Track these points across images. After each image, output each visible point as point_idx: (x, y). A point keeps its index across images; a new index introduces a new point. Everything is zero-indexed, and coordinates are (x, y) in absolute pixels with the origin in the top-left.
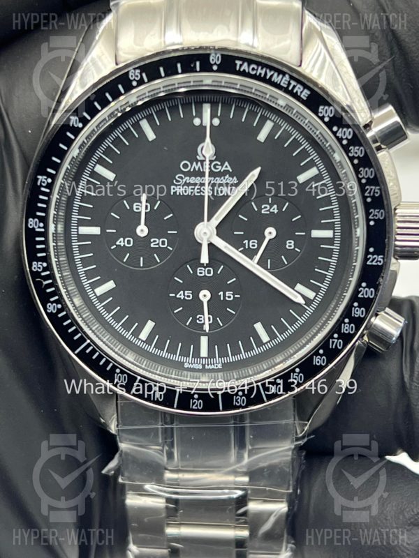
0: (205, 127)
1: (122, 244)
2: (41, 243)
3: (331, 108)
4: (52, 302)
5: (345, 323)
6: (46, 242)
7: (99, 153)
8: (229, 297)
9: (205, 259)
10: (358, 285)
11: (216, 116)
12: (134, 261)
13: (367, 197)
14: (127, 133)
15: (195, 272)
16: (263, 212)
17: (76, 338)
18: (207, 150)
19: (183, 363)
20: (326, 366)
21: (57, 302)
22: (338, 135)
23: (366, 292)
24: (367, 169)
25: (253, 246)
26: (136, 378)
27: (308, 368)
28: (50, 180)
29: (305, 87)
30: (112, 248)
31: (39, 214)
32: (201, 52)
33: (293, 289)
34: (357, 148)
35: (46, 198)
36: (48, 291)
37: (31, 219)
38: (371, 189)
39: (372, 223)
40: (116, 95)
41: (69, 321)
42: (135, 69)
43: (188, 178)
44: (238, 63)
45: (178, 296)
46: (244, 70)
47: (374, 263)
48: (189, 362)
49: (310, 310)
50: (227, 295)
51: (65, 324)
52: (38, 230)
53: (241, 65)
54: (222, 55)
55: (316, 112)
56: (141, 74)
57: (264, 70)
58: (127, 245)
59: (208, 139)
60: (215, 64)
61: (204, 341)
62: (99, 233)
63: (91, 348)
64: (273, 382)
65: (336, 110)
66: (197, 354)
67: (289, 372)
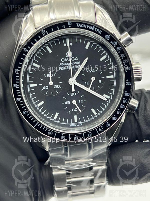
0: (68, 46)
1: (45, 88)
2: (18, 92)
3: (109, 35)
4: (25, 111)
5: (121, 105)
6: (20, 91)
7: (34, 59)
8: (82, 101)
9: (73, 90)
10: (124, 92)
11: (71, 42)
12: (49, 93)
13: (124, 63)
14: (42, 51)
15: (70, 94)
16: (90, 72)
17: (34, 122)
18: (69, 54)
19: (69, 125)
20: (117, 120)
21: (26, 111)
22: (112, 44)
23: (127, 94)
24: (123, 54)
25: (88, 84)
26: (55, 132)
27: (111, 121)
28: (19, 70)
29: (100, 29)
30: (42, 90)
31: (17, 82)
32: (65, 22)
33: (103, 96)
34: (119, 47)
35: (19, 77)
36: (23, 107)
37: (14, 84)
38: (125, 61)
40: (38, 39)
41: (31, 116)
42: (43, 30)
43: (64, 64)
44: (77, 24)
45: (65, 103)
46: (80, 26)
47: (128, 85)
48: (71, 125)
49: (109, 102)
50: (81, 101)
51: (30, 117)
52: (17, 87)
53: (78, 25)
54: (72, 22)
55: (104, 37)
56: (45, 31)
57: (86, 25)
58: (46, 89)
59: (69, 50)
60: (70, 25)
61: (75, 117)
62: (37, 86)
63: (39, 124)
64: (100, 127)
65: (111, 36)
66: (73, 122)
67: (105, 124)
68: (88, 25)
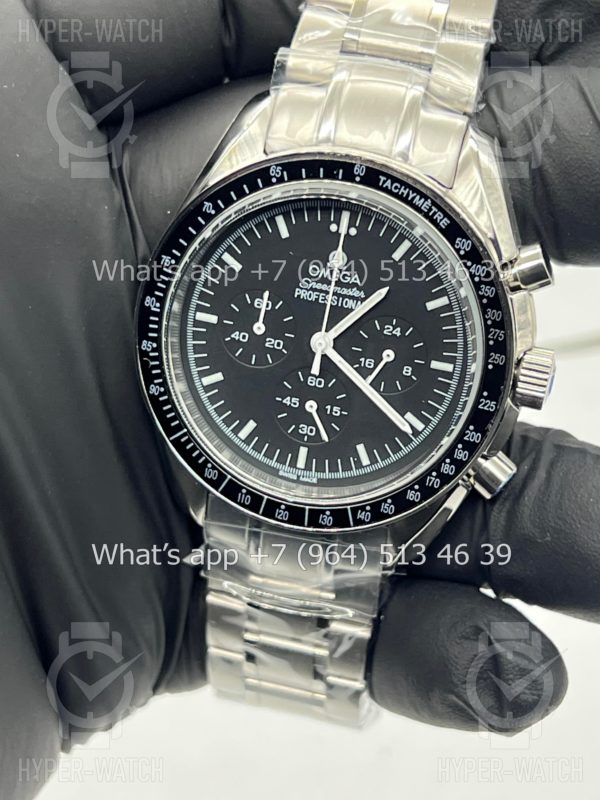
0: (340, 235)
1: (237, 338)
2: (154, 322)
3: (469, 241)
4: (156, 385)
5: (445, 463)
6: (159, 323)
7: (230, 241)
8: (336, 412)
9: (316, 369)
10: (466, 427)
11: (355, 226)
12: (246, 357)
13: (490, 339)
14: (261, 226)
15: (306, 380)
16: (385, 332)
17: (173, 424)
18: (338, 258)
19: (278, 470)
20: (420, 502)
21: (160, 385)
23: (473, 436)
24: (494, 311)
25: (369, 365)
26: (226, 477)
27: (400, 500)
29: (446, 215)
30: (227, 340)
31: (157, 293)
32: (346, 160)
33: (403, 417)
34: (489, 287)
36: (154, 372)
37: (148, 297)
38: (496, 332)
39: (490, 367)
40: (254, 188)
41: (169, 406)
42: (277, 165)
44: (382, 178)
45: (284, 401)
46: (387, 187)
47: (486, 408)
48: (285, 470)
49: (416, 442)
50: (334, 410)
51: (165, 408)
52: (153, 309)
53: (384, 182)
54: (367, 168)
55: (453, 243)
56: (282, 171)
57: (407, 190)
58: (241, 340)
59: (340, 248)
60: (359, 175)
61: (303, 451)
62: (215, 322)
63: (187, 437)
64: (363, 508)
65: (473, 244)
66: (293, 464)
67: (380, 502)
68: (415, 190)
